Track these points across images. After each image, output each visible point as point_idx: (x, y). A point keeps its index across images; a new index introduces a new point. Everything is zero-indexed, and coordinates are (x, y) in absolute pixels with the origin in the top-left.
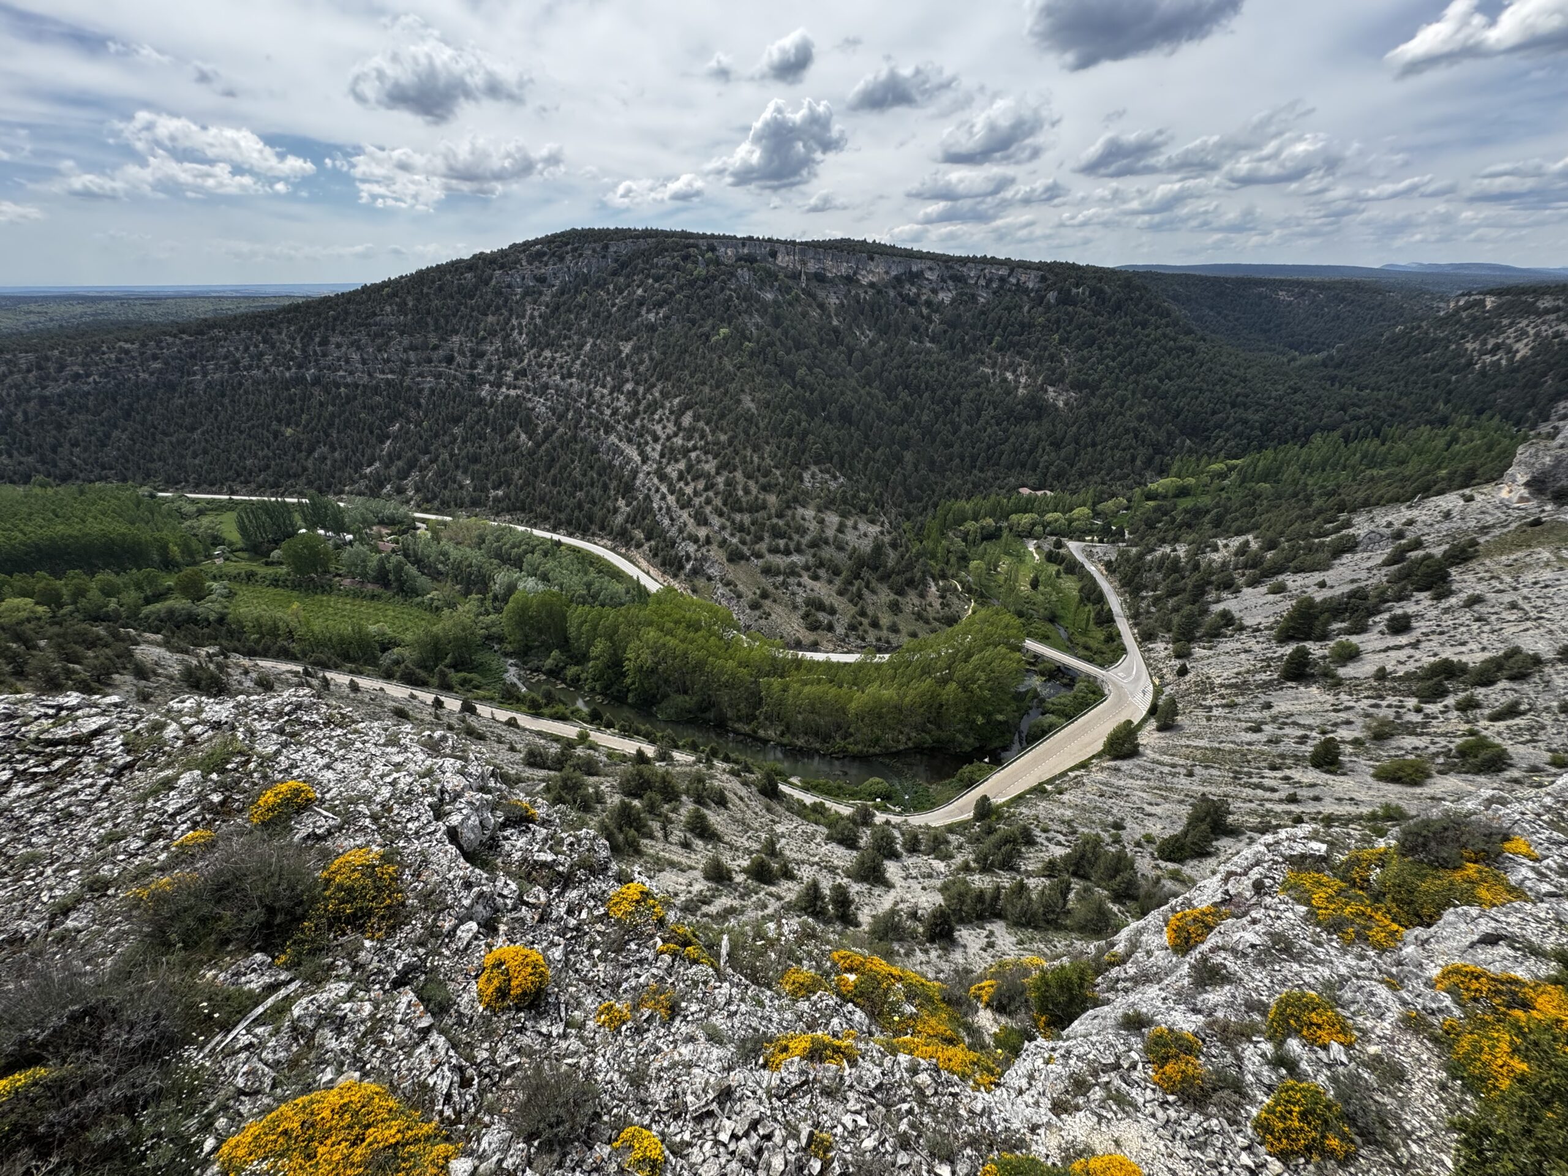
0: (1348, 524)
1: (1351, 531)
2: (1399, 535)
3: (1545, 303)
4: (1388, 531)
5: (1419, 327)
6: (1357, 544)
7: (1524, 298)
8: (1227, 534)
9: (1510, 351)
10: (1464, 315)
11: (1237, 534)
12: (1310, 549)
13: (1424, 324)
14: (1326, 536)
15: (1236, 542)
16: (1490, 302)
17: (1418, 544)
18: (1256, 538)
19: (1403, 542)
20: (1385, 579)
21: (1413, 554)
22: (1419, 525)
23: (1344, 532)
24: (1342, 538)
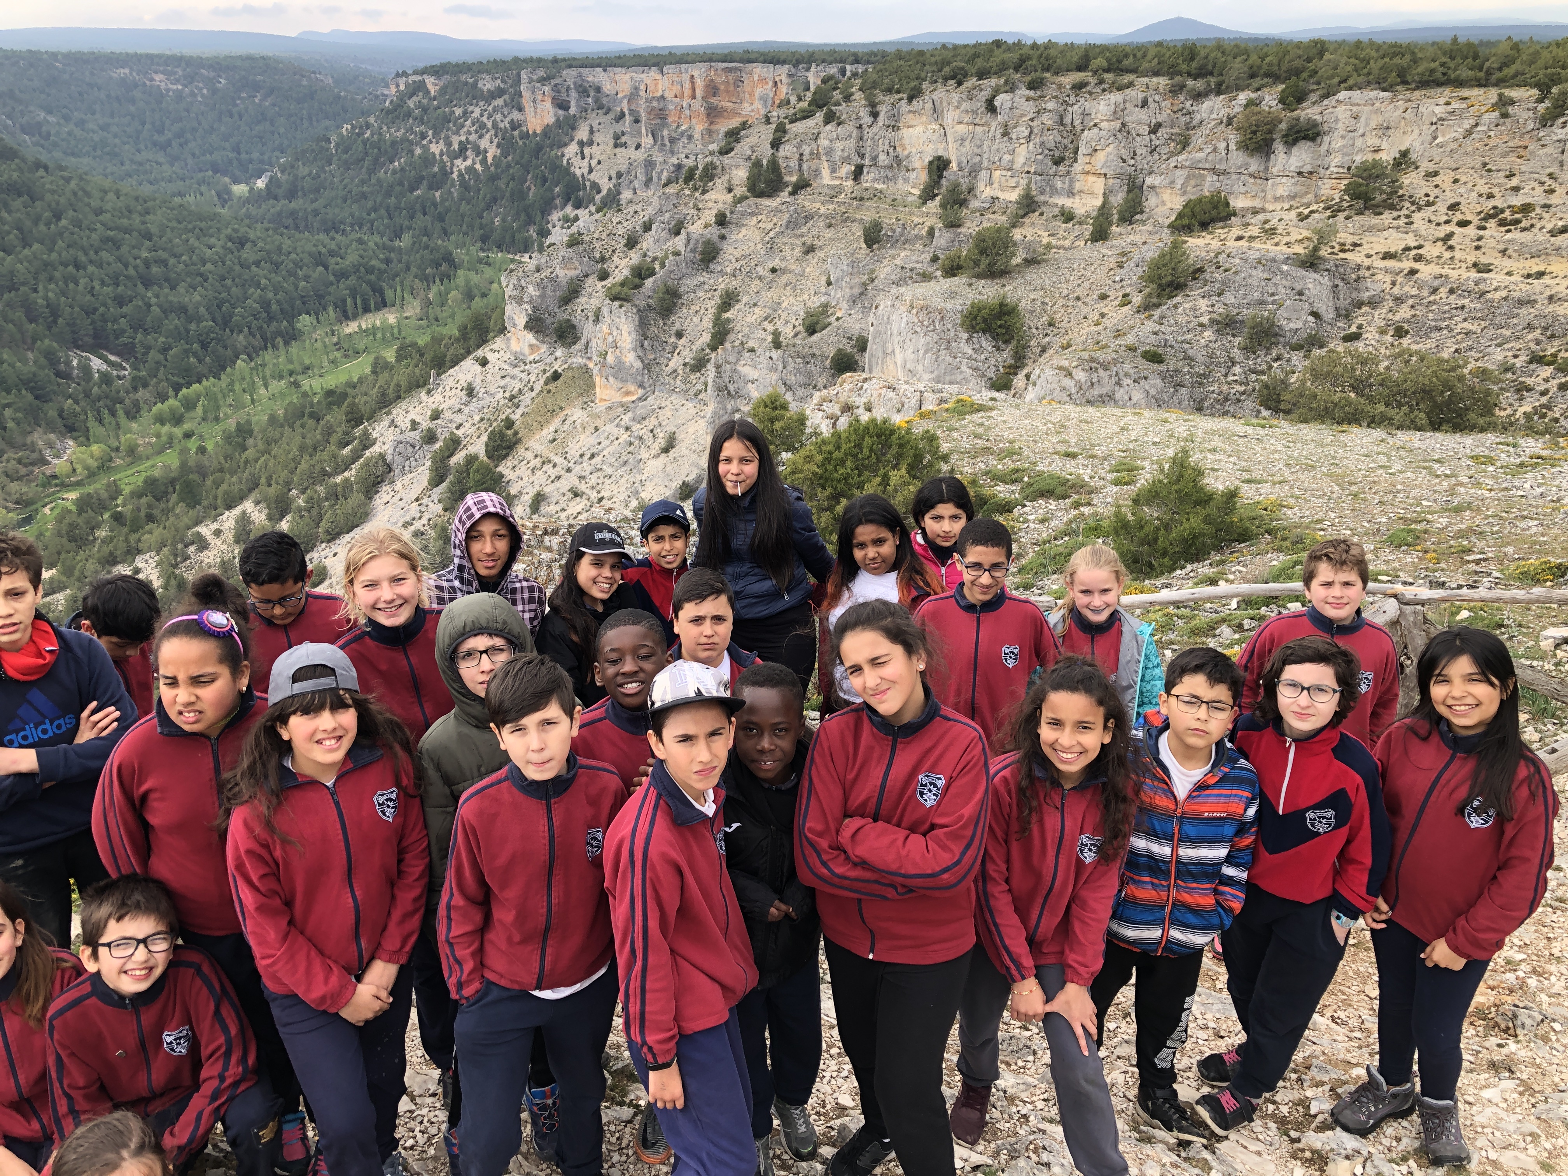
0: (367, 442)
1: (376, 449)
2: (430, 438)
3: (487, 84)
4: (415, 436)
5: (368, 126)
6: (390, 469)
7: (463, 78)
8: (213, 511)
9: (478, 151)
10: (411, 103)
11: (229, 507)
12: (334, 495)
13: (372, 120)
14: (347, 468)
15: (229, 520)
16: (432, 84)
17: (454, 444)
18: (257, 503)
19: (438, 445)
20: (439, 508)
21: (453, 460)
22: (447, 415)
23: (368, 453)
24: (366, 464)
